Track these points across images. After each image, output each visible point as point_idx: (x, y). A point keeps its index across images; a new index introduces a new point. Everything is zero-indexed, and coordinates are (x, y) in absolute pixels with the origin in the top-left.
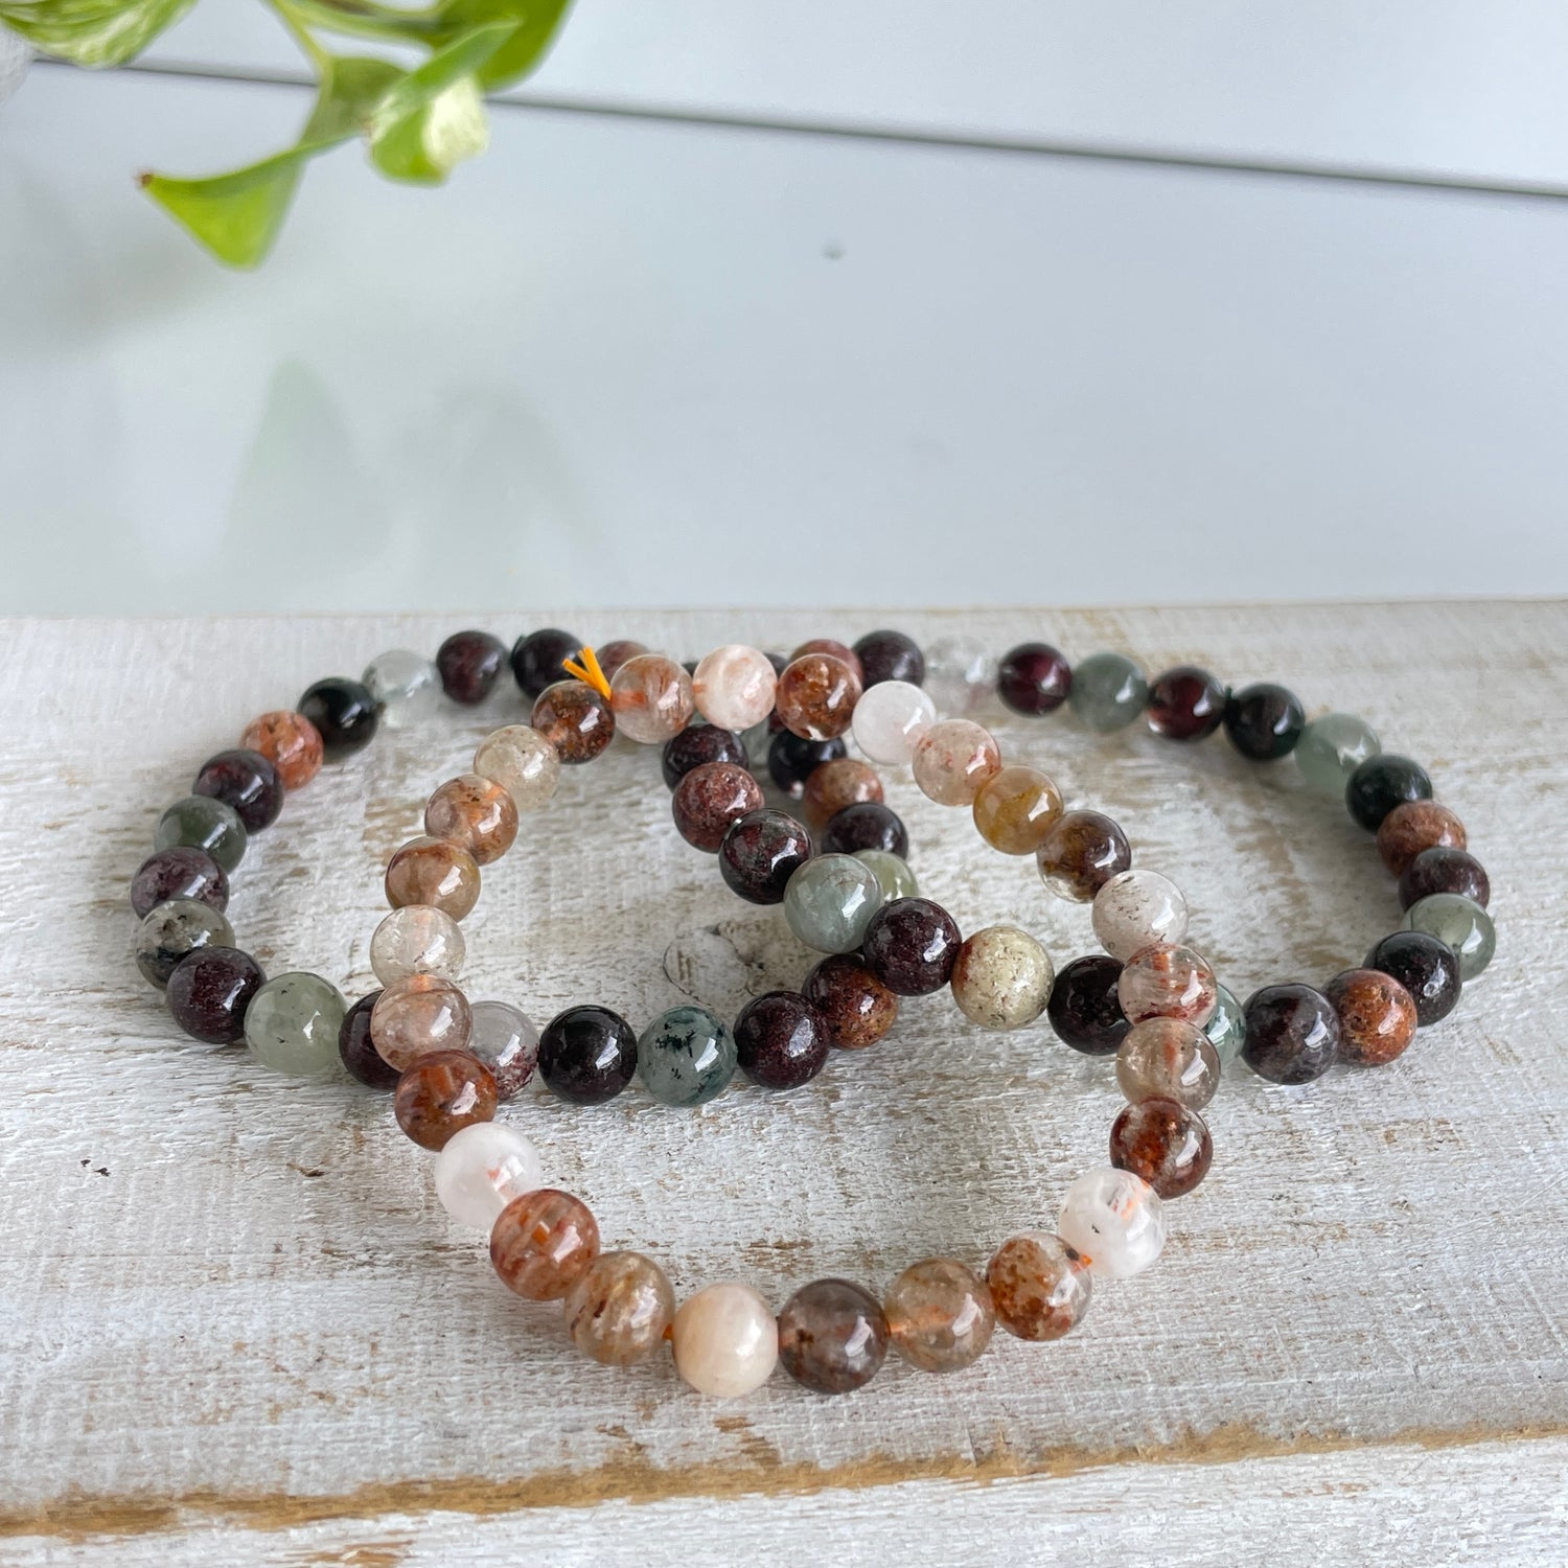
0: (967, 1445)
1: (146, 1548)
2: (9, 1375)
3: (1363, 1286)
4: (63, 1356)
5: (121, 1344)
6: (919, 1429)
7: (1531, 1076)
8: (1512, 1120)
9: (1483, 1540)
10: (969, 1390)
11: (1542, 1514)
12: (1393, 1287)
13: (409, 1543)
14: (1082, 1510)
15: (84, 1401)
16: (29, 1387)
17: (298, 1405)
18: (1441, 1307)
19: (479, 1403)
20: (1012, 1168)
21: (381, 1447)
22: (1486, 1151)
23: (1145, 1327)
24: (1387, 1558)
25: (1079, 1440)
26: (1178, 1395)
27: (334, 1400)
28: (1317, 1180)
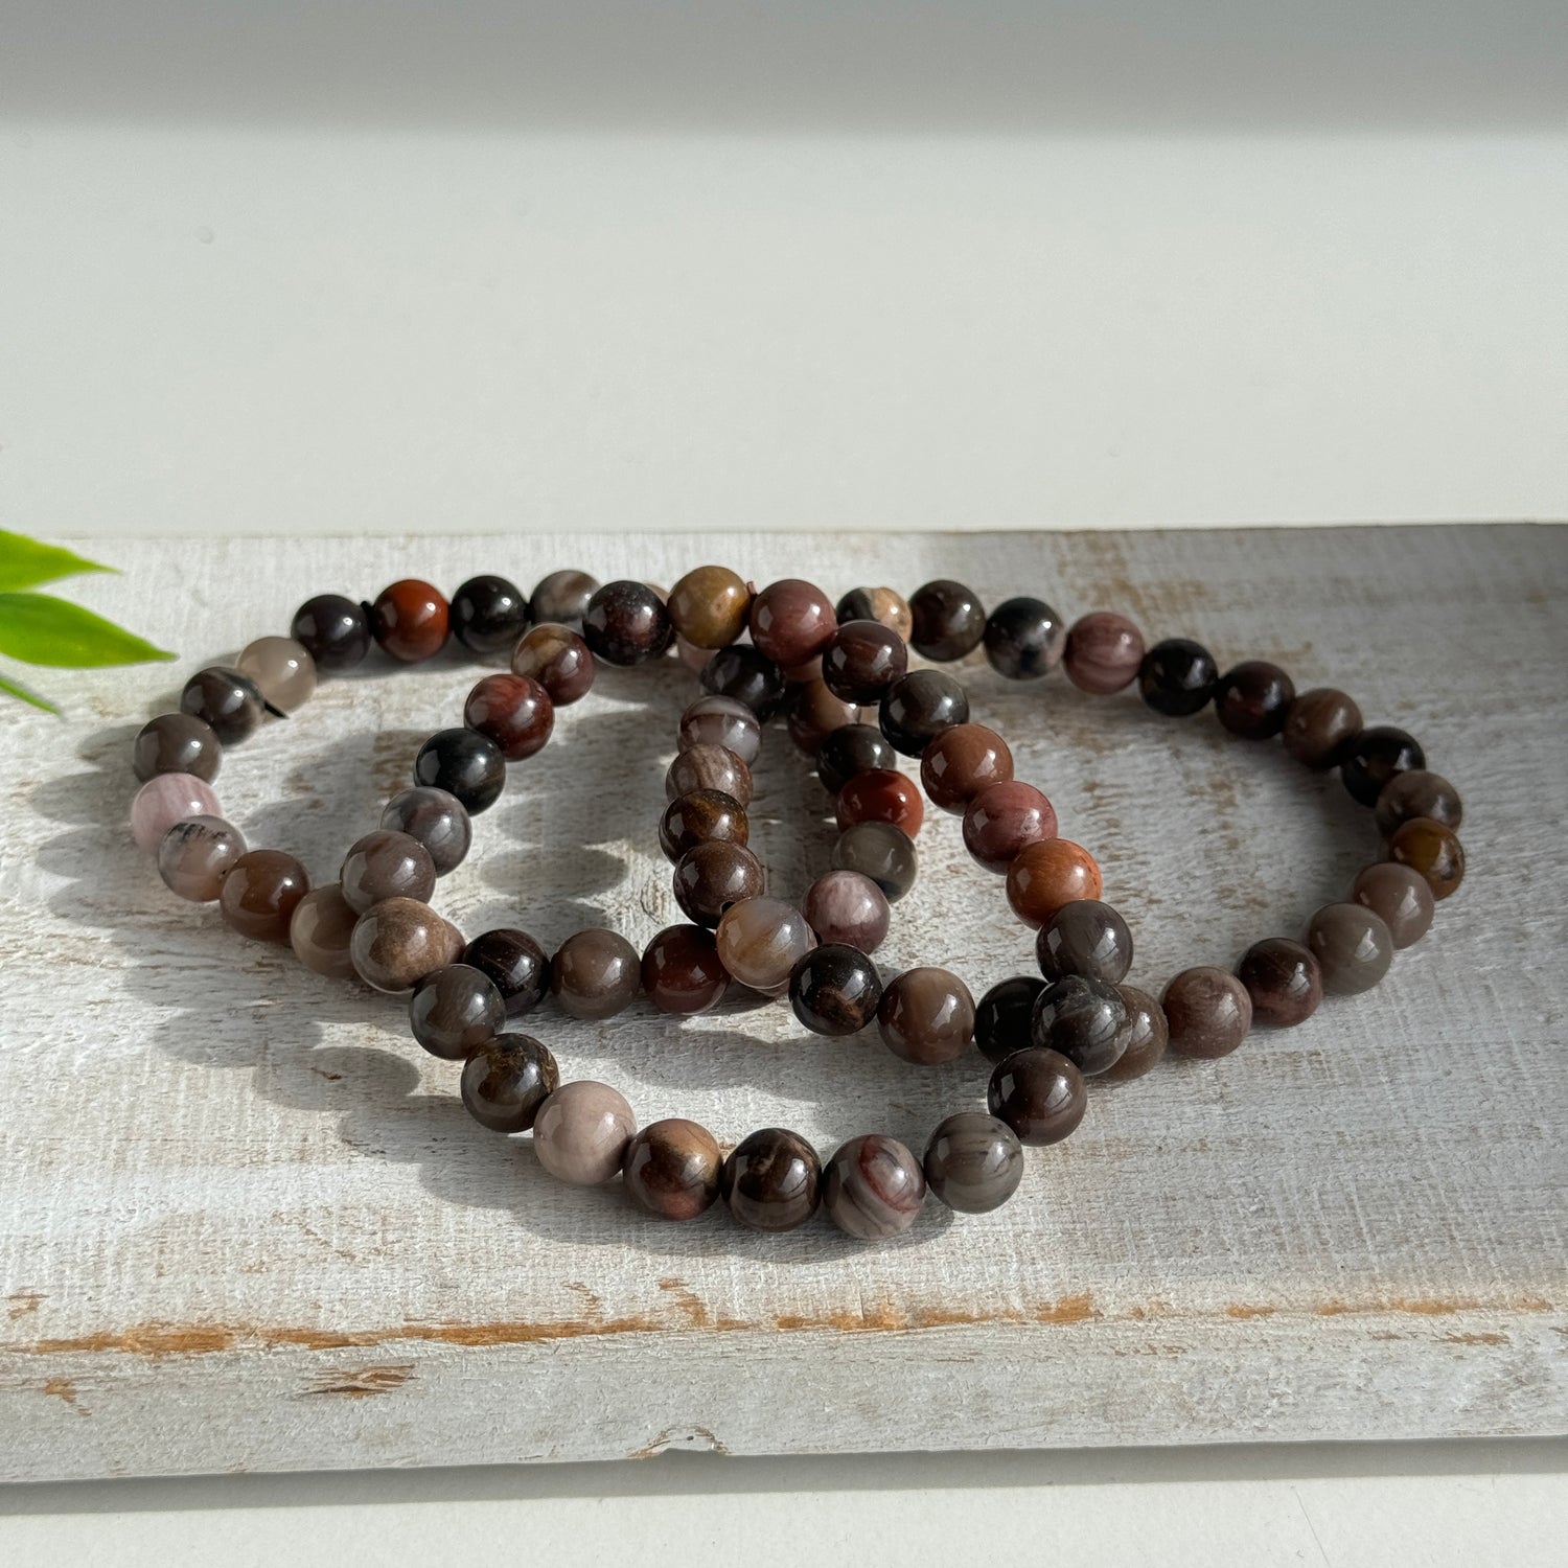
0: (857, 1305)
1: (209, 1363)
2: (94, 1232)
3: (1210, 1190)
4: (136, 1219)
5: (182, 1211)
6: (820, 1292)
7: (1406, 1014)
8: (1378, 1054)
9: (1291, 1400)
10: (865, 1264)
11: (1340, 1380)
12: (1236, 1193)
14: (950, 1360)
15: (156, 1254)
16: (111, 1242)
17: (325, 1260)
19: (469, 1263)
21: (392, 1293)
22: (1348, 1080)
23: (1018, 1219)
24: (1210, 1411)
25: (948, 1304)
26: (1036, 1272)
28: (1190, 1101)
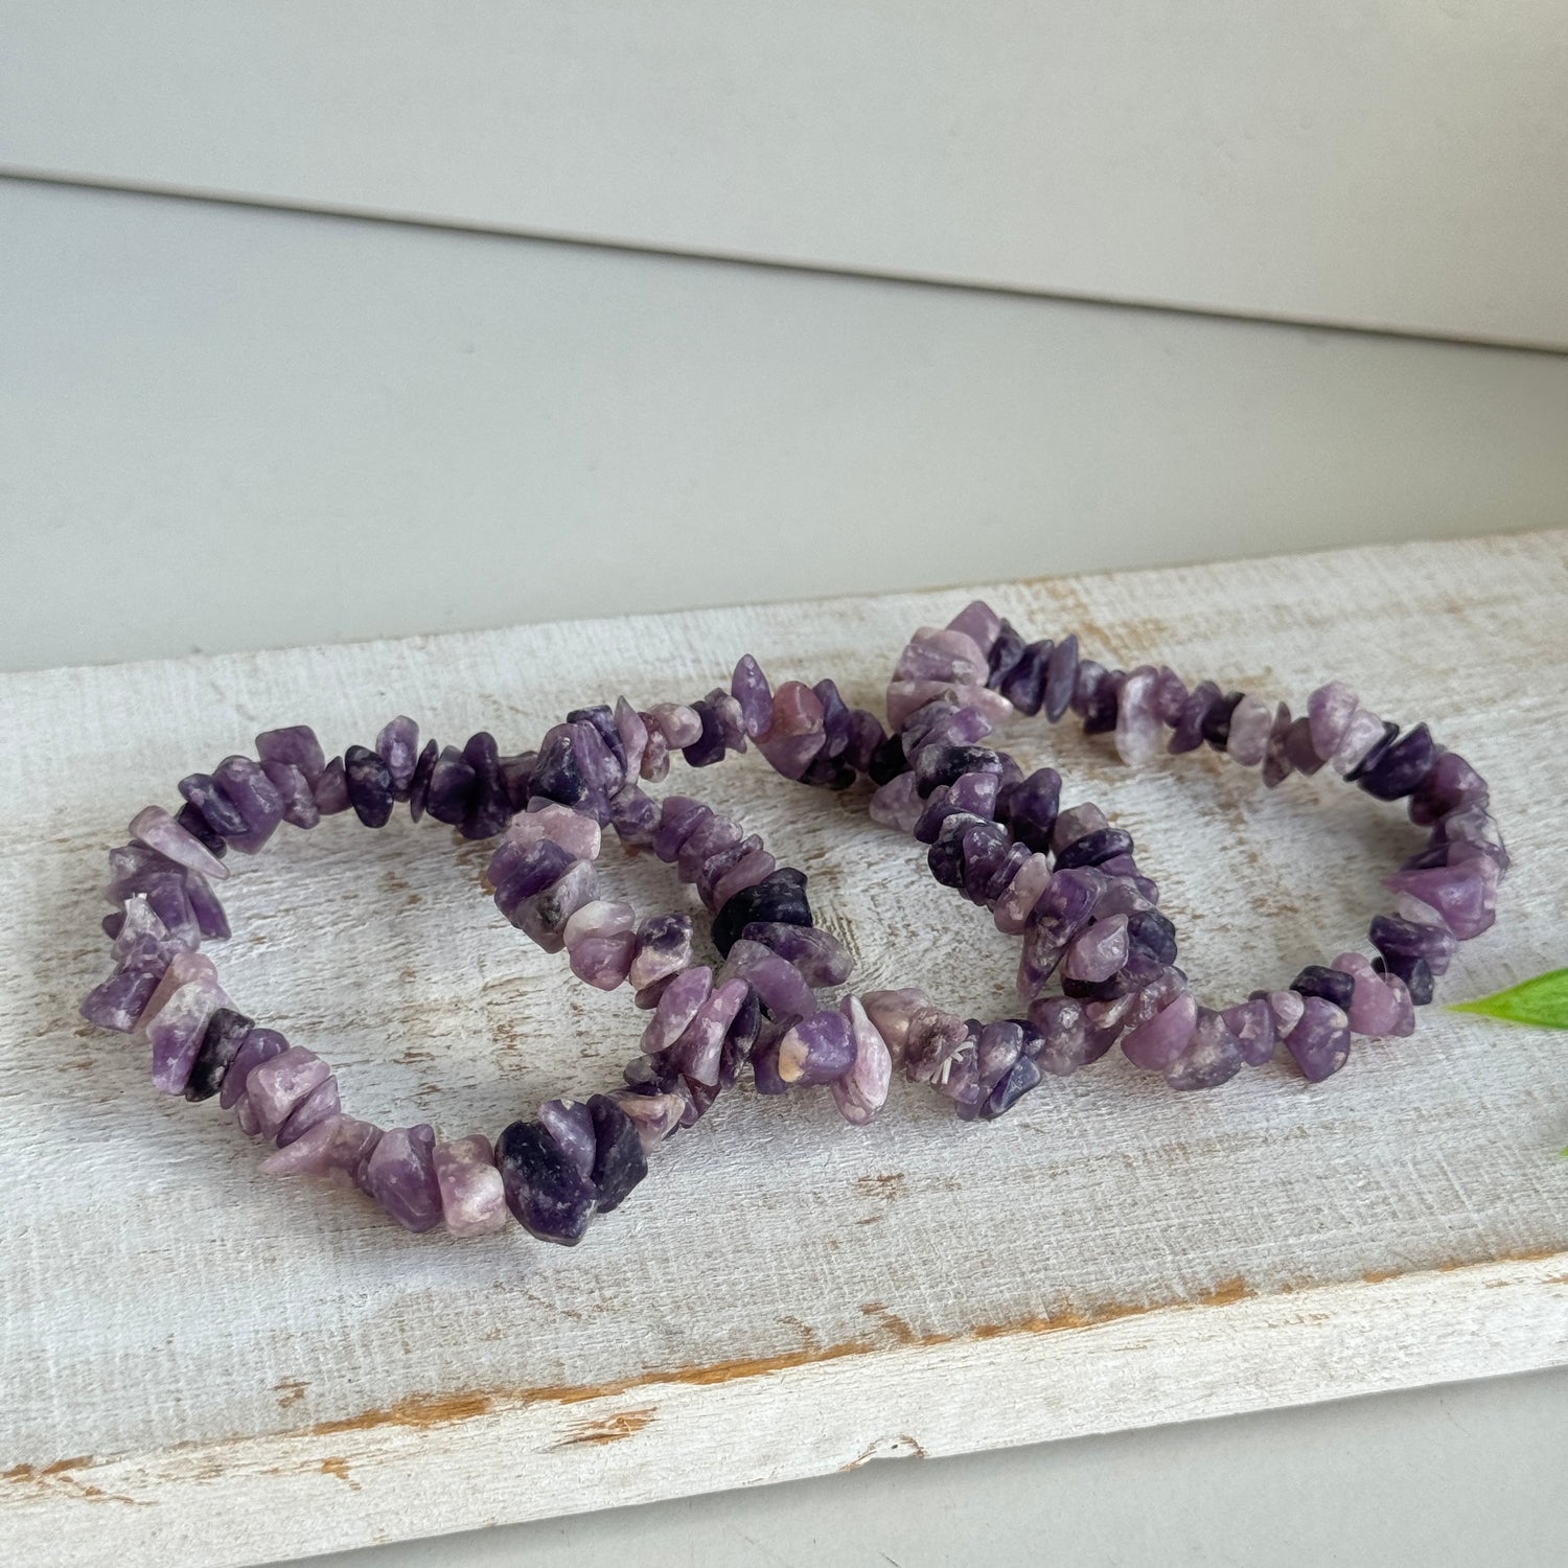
0: (1041, 1309)
1: (471, 1428)
3: (1319, 1171)
5: (409, 1291)
6: (1006, 1301)
9: (1416, 1350)
10: (1038, 1271)
11: (1458, 1327)
12: (1342, 1171)
13: (654, 1409)
14: (1127, 1349)
15: (397, 1332)
16: (353, 1326)
17: (554, 1321)
18: (1377, 1183)
19: (685, 1310)
20: (1047, 1104)
21: (624, 1345)
23: (1160, 1216)
25: (1120, 1298)
26: (1189, 1261)
27: (579, 1316)
